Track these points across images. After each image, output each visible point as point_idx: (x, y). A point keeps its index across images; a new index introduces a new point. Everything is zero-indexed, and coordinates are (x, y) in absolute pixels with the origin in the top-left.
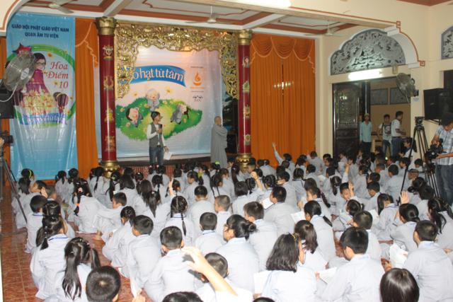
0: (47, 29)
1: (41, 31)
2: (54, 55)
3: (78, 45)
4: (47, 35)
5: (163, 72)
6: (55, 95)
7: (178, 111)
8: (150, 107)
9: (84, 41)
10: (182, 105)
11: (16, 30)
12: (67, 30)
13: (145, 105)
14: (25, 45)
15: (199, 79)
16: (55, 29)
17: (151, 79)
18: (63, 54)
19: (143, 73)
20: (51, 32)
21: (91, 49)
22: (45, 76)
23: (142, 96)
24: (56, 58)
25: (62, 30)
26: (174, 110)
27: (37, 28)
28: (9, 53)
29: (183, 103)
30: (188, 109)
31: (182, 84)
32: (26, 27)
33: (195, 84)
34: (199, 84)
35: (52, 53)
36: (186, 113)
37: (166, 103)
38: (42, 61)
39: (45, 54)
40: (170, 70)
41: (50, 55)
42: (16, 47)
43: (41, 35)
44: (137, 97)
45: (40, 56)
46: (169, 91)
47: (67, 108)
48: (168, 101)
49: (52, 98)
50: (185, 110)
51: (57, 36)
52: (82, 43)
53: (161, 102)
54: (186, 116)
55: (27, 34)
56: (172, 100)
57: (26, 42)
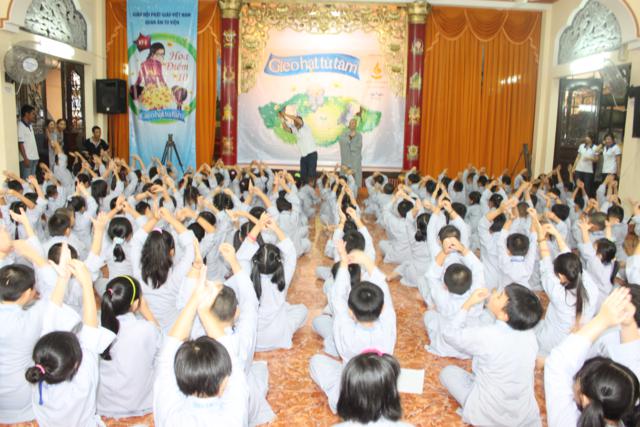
0: (168, 15)
1: (161, 18)
2: (174, 44)
3: (201, 32)
4: (167, 22)
5: (331, 61)
6: (173, 89)
9: (208, 26)
10: (353, 103)
11: (137, 18)
12: (189, 15)
13: (305, 103)
14: (145, 34)
15: (379, 71)
16: (176, 14)
17: (315, 70)
18: (183, 42)
19: (304, 64)
20: (172, 18)
21: (215, 35)
22: (164, 68)
23: (302, 91)
24: (176, 47)
25: (183, 15)
26: (342, 110)
27: (158, 14)
28: (130, 43)
29: (355, 102)
30: (361, 109)
31: (357, 77)
32: (146, 14)
33: (373, 76)
34: (380, 77)
35: (171, 42)
36: (359, 114)
37: (333, 101)
38: (161, 51)
39: (164, 43)
40: (339, 59)
41: (169, 45)
42: (136, 37)
43: (161, 22)
44: (296, 93)
45: (159, 46)
46: (337, 86)
47: (186, 104)
48: (335, 99)
49: (170, 92)
50: (358, 110)
51: (178, 23)
52: (205, 29)
53: (326, 99)
54: (359, 117)
55: (147, 22)
56: (341, 97)
57: (147, 31)
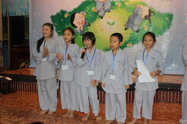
7: (135, 15)
8: (99, 11)
10: (141, 6)
13: (93, 9)
26: (131, 14)
29: (144, 4)
30: (150, 11)
36: (147, 17)
37: (120, 5)
50: (147, 13)
53: (113, 4)
54: (147, 21)
